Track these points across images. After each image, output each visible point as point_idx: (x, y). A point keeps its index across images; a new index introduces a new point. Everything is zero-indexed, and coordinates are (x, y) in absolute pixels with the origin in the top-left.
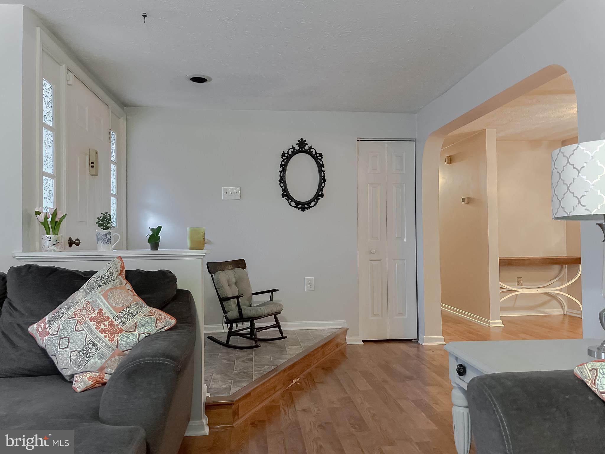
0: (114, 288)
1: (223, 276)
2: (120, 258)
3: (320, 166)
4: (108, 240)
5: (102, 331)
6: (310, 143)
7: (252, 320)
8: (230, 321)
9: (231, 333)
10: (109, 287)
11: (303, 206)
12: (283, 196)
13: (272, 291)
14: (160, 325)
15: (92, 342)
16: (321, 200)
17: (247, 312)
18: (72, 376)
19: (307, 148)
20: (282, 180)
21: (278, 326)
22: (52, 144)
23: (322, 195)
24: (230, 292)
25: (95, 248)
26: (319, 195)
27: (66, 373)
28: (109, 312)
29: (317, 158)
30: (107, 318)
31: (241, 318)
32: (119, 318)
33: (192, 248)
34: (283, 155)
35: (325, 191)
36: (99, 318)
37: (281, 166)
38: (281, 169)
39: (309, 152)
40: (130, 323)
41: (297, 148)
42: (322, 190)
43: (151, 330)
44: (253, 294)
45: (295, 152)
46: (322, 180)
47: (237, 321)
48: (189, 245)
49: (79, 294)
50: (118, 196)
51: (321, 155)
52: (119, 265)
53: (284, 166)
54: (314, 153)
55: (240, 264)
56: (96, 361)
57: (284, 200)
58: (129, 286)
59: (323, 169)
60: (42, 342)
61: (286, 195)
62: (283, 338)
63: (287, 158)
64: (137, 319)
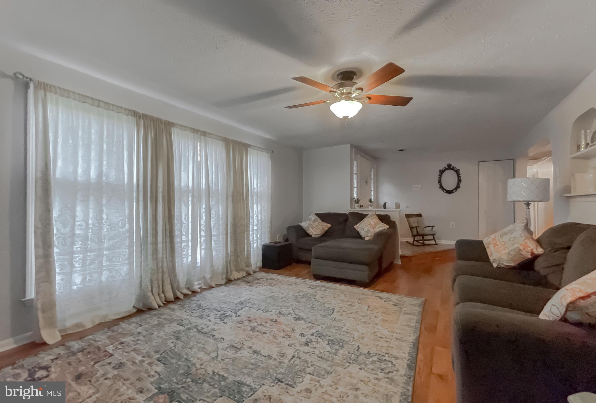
0: (374, 218)
1: (411, 220)
2: (375, 211)
3: (459, 175)
4: (371, 206)
5: (371, 228)
6: (453, 165)
7: (423, 236)
8: (414, 236)
9: (414, 240)
10: (372, 217)
11: (450, 192)
12: (440, 188)
13: (432, 227)
14: (385, 227)
15: (369, 230)
16: (459, 190)
17: (420, 232)
18: (364, 237)
19: (451, 167)
20: (440, 181)
21: (434, 239)
22: (356, 179)
23: (459, 187)
24: (414, 225)
25: (368, 208)
26: (458, 187)
27: (363, 237)
28: (373, 223)
29: (457, 171)
30: (372, 225)
31: (418, 235)
32: (375, 225)
33: (396, 209)
34: (440, 171)
35: (461, 185)
36: (370, 225)
37: (439, 175)
38: (439, 177)
39: (453, 169)
40: (378, 226)
41: (447, 168)
42: (459, 185)
43: (383, 228)
44: (425, 227)
45: (446, 169)
46: (459, 180)
47: (416, 236)
48: (395, 208)
49: (365, 219)
50: (374, 190)
51: (459, 170)
52: (375, 212)
53: (440, 176)
54: (455, 169)
55: (420, 215)
56: (370, 234)
57: (441, 190)
58: (377, 218)
59: (460, 176)
60: (358, 229)
61: (441, 187)
62: (436, 244)
63: (442, 172)
64: (379, 225)
